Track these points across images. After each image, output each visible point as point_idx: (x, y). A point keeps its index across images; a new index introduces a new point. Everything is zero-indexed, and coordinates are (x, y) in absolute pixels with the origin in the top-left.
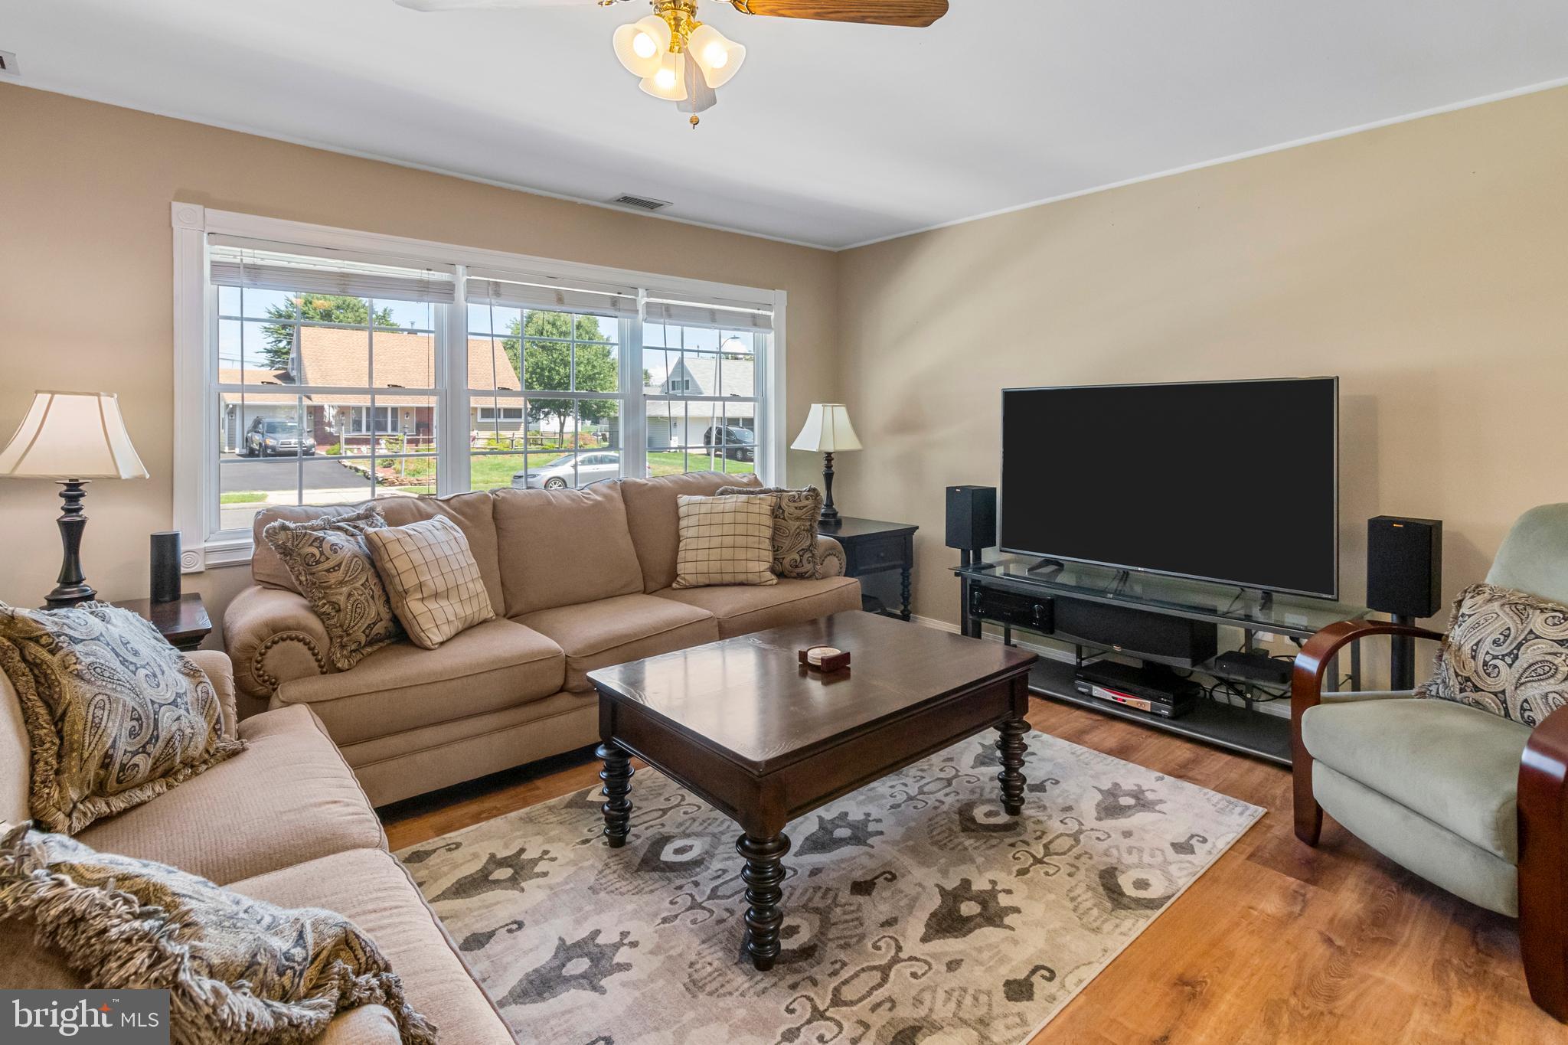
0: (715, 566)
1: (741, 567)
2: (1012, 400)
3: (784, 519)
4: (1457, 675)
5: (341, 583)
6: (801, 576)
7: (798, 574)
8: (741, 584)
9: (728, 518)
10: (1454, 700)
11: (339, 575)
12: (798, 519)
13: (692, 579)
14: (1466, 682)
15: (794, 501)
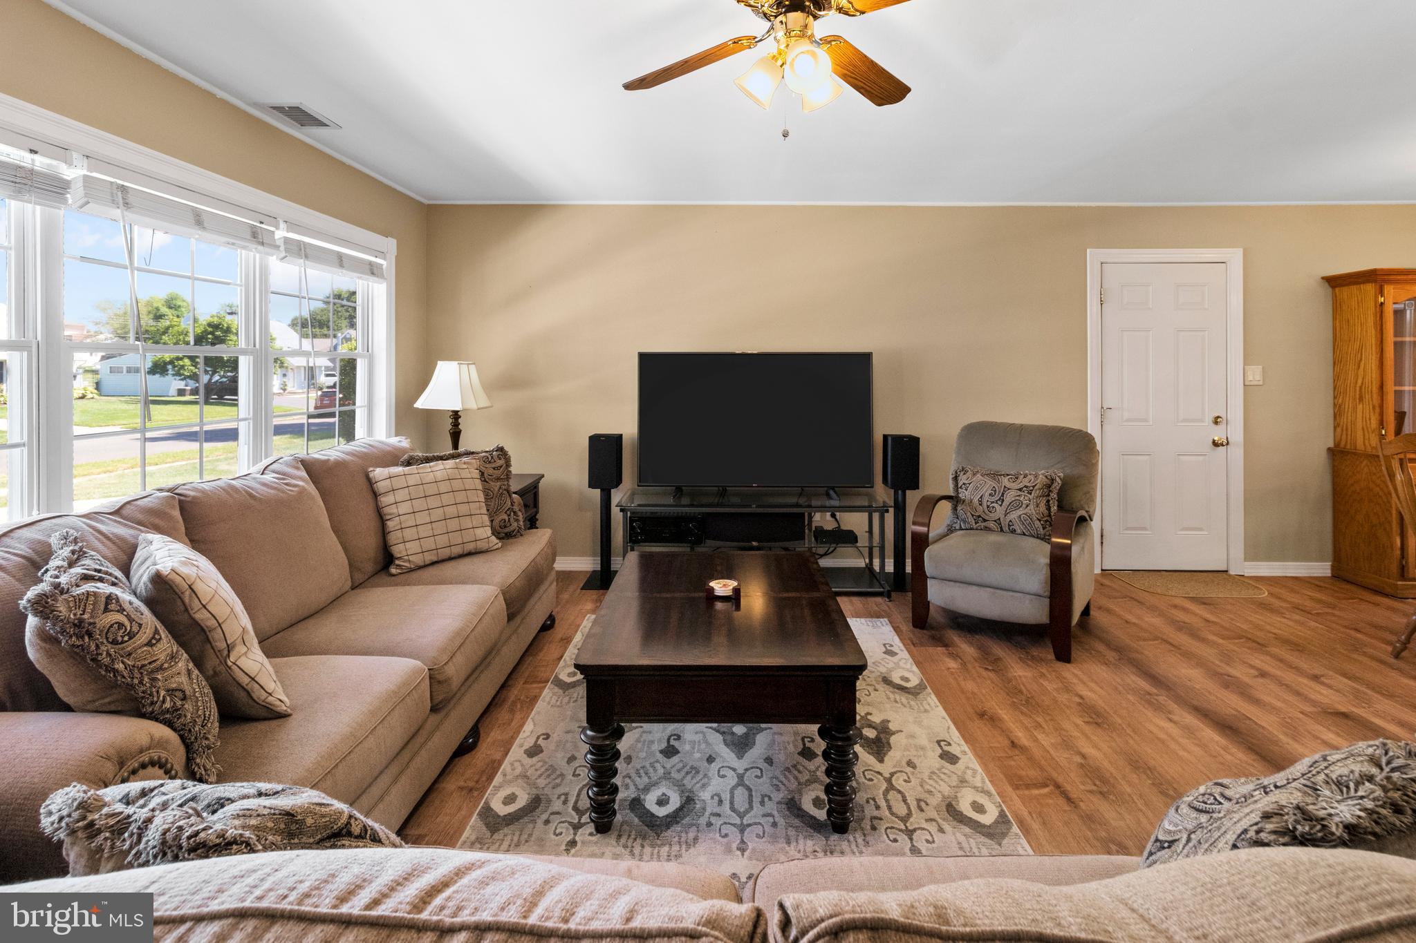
0: (442, 541)
1: (468, 536)
2: (646, 360)
3: (489, 481)
4: (973, 516)
6: (510, 536)
7: (506, 534)
8: (470, 554)
9: (444, 487)
10: (971, 529)
12: (498, 479)
13: (418, 560)
14: (978, 518)
15: (490, 462)
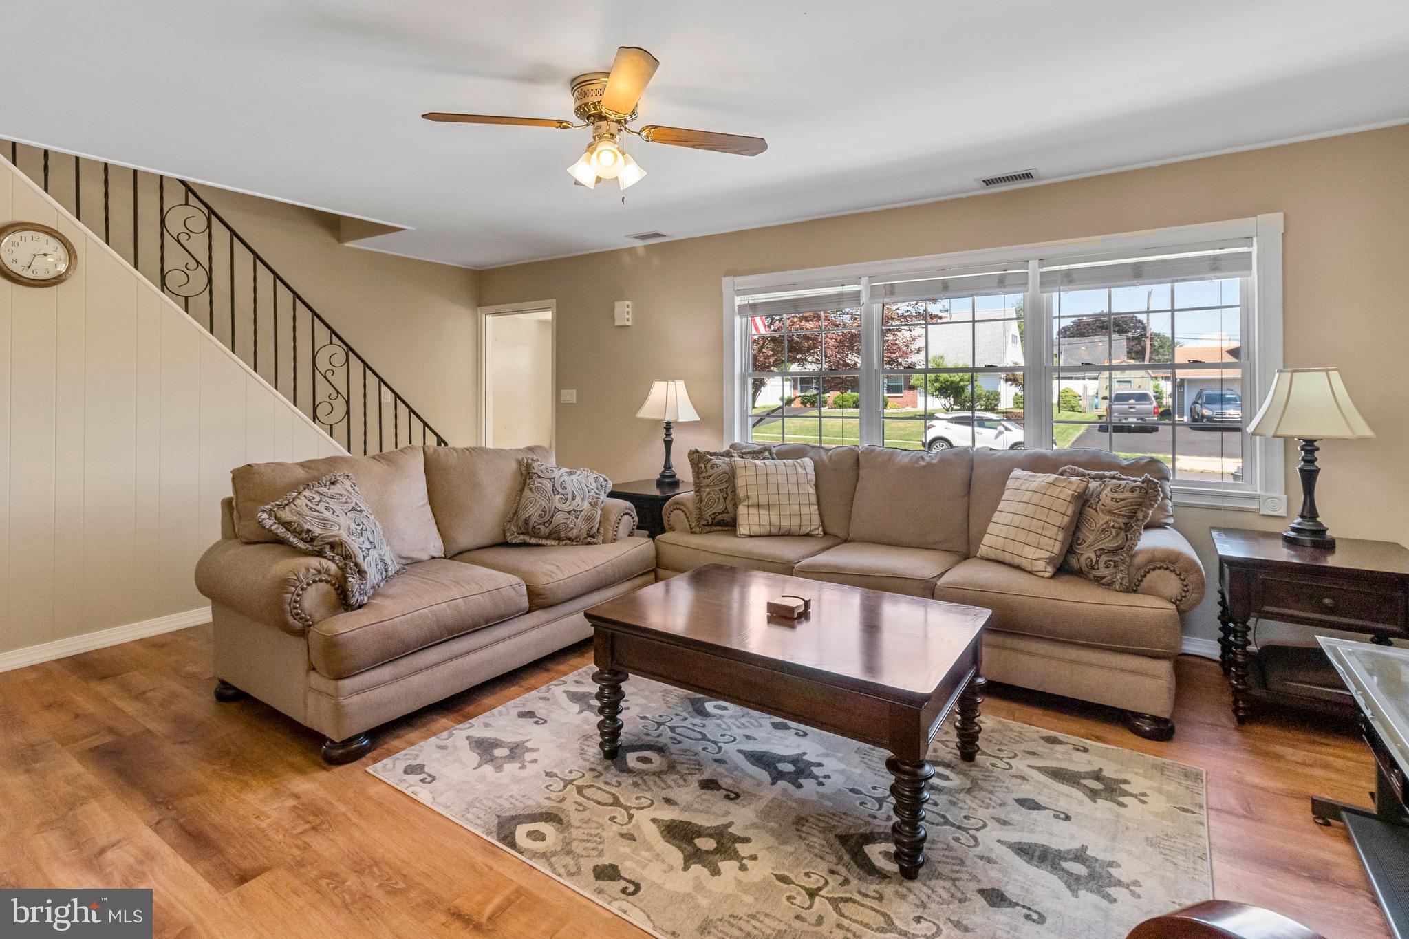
1: (1018, 549)
3: (1096, 510)
5: (708, 486)
6: (1098, 581)
7: (1094, 577)
11: (708, 481)
